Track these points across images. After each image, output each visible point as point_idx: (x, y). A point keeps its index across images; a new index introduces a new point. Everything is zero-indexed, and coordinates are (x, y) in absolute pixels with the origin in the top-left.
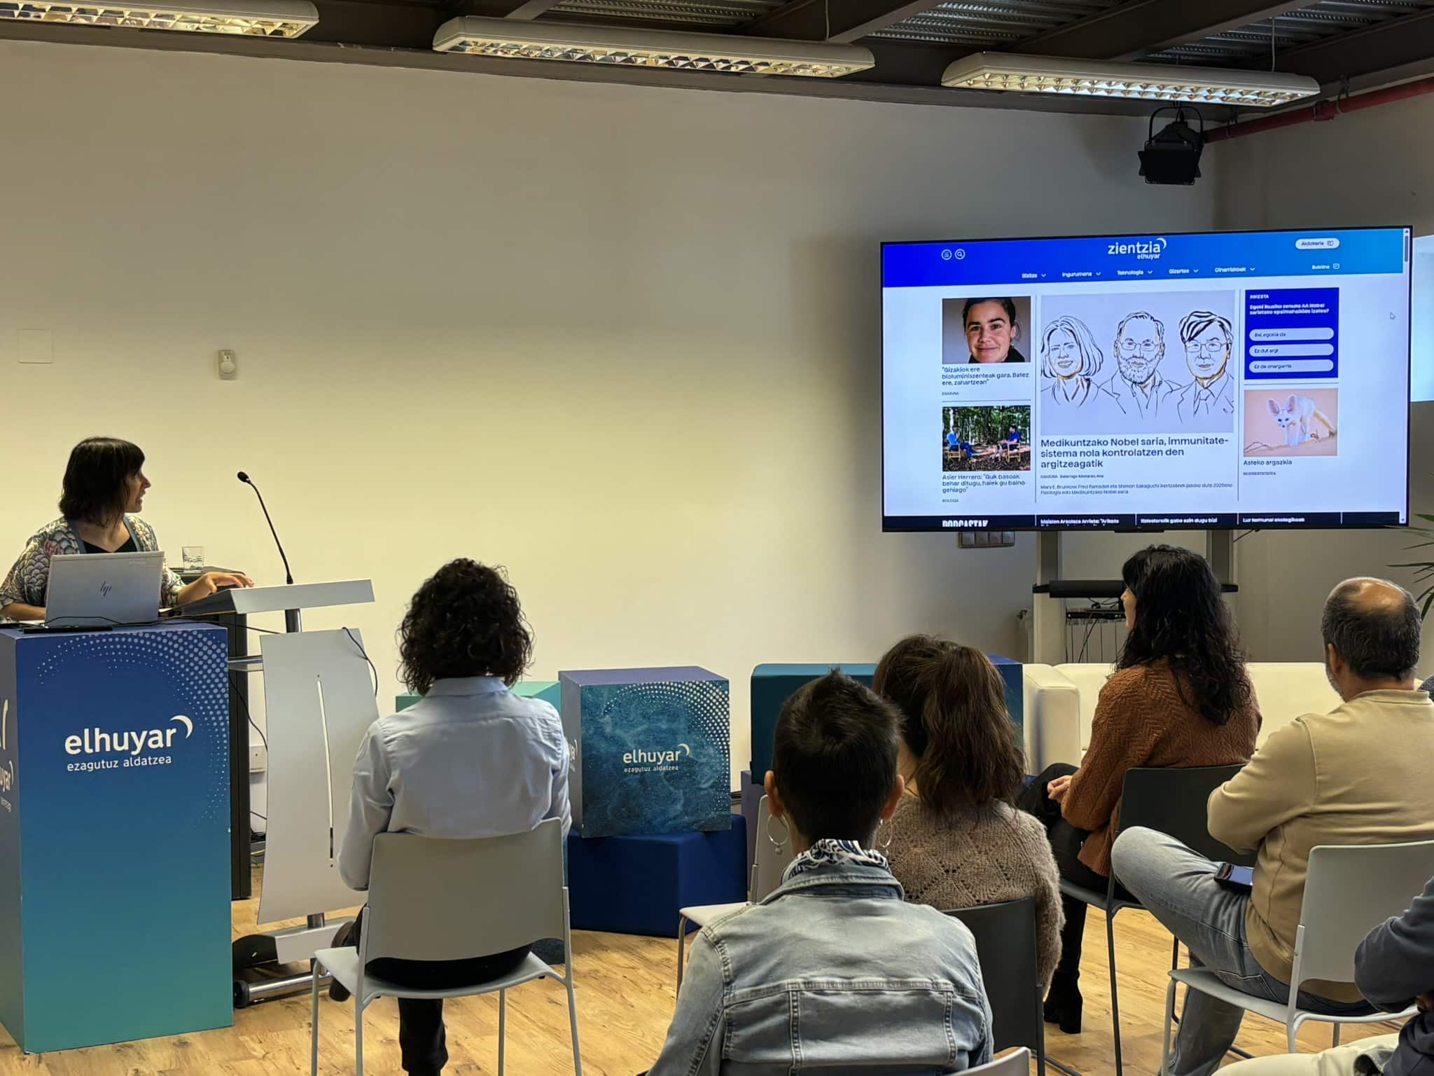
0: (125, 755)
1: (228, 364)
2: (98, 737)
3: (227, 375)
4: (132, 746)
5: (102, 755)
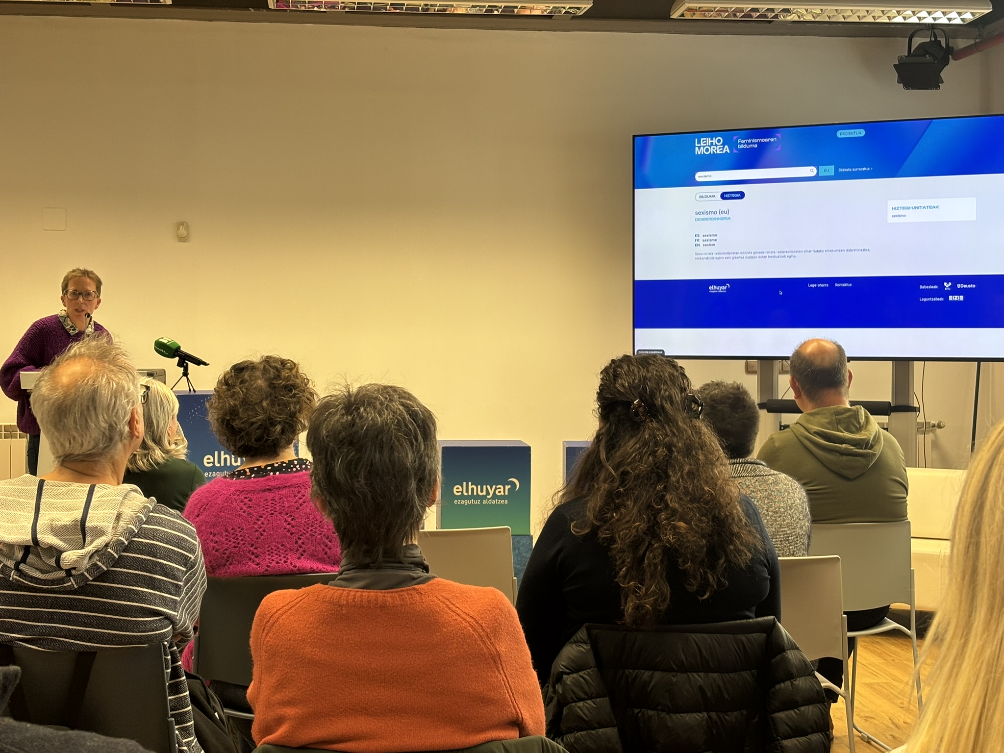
1: (182, 231)
3: (182, 239)
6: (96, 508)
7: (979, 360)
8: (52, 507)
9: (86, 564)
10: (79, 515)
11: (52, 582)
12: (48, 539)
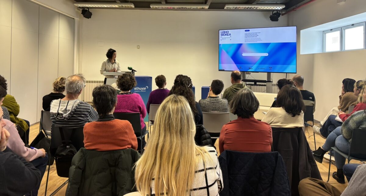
0: (141, 90)
1: (138, 47)
2: (138, 88)
3: (138, 48)
4: (142, 89)
5: (138, 90)
6: (69, 106)
7: (287, 73)
8: (62, 106)
9: (67, 116)
10: (65, 107)
11: (62, 119)
12: (60, 112)
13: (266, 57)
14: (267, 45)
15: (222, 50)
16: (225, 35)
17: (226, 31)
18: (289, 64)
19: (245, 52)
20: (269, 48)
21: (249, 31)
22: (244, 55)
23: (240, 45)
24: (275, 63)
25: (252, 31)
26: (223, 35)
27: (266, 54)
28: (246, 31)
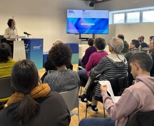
13: (93, 25)
14: (94, 19)
15: (69, 21)
16: (71, 12)
17: (71, 10)
18: (105, 29)
19: (82, 23)
20: (95, 21)
21: (85, 11)
22: (82, 24)
23: (79, 19)
24: (98, 29)
25: (86, 11)
26: (70, 12)
27: (94, 24)
28: (83, 11)
